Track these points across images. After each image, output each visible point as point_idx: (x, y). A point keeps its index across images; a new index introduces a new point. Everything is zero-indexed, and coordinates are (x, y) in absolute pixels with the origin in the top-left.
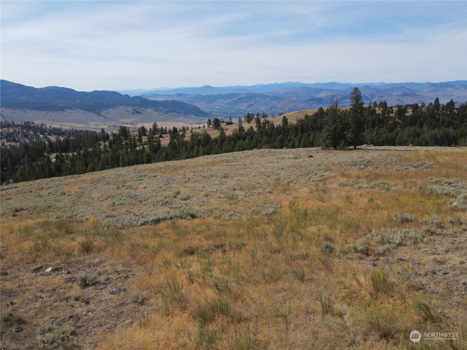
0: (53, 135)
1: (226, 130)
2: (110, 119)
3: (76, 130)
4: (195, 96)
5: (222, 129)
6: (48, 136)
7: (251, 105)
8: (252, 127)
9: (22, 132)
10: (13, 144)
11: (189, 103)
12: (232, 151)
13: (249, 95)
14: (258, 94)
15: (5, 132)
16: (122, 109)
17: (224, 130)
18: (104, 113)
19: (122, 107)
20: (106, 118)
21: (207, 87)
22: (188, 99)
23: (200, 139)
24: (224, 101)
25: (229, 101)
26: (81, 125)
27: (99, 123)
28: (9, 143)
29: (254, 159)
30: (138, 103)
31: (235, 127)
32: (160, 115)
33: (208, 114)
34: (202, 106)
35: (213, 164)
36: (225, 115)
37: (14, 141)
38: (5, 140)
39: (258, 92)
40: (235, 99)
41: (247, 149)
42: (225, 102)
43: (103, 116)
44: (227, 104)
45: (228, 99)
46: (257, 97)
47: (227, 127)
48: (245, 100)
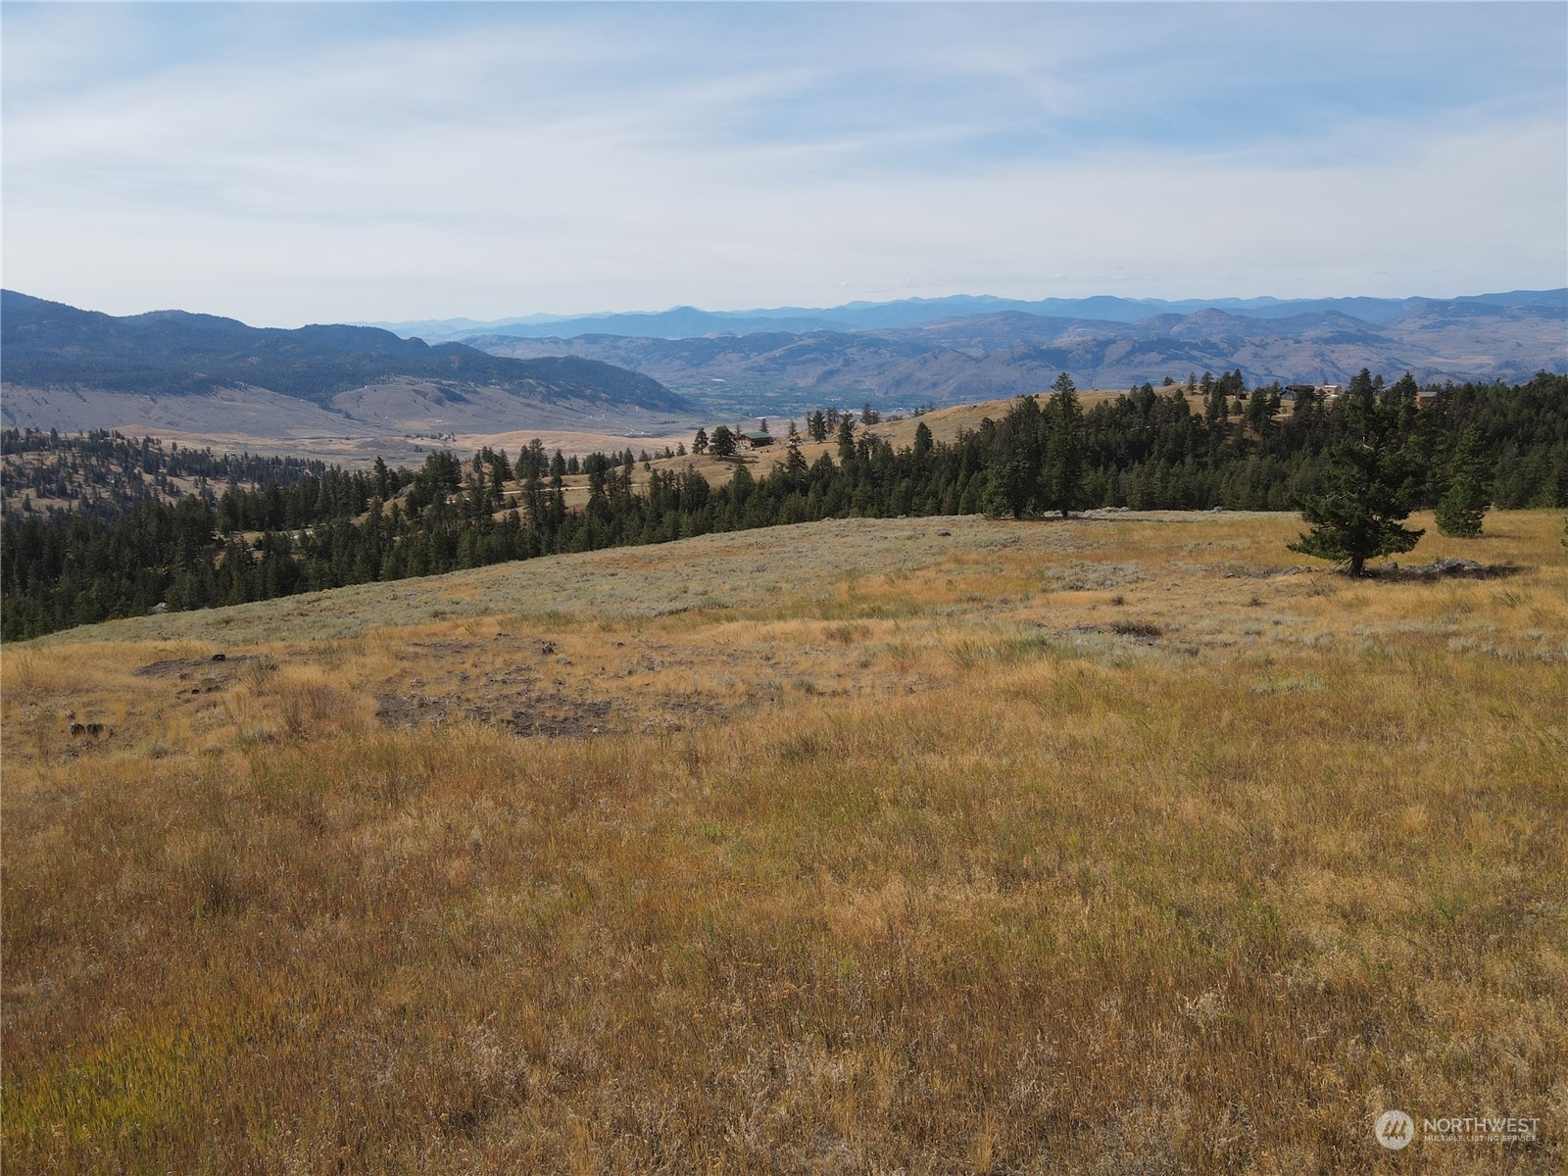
0: (184, 473)
1: (750, 462)
2: (363, 421)
3: (258, 459)
4: (644, 341)
5: (740, 461)
6: (169, 479)
7: (831, 373)
8: (826, 456)
9: (85, 467)
10: (59, 503)
11: (626, 367)
12: (769, 523)
13: (824, 340)
14: (855, 336)
15: (30, 466)
16: (401, 387)
17: (745, 462)
18: (342, 399)
19: (402, 379)
20: (348, 416)
21: (685, 314)
22: (622, 353)
23: (679, 490)
24: (743, 359)
25: (758, 359)
26: (270, 442)
27: (328, 434)
28: (46, 502)
30: (455, 366)
31: (779, 453)
32: (529, 405)
33: (689, 403)
34: (667, 375)
36: (745, 407)
37: (62, 493)
38: (32, 492)
39: (853, 330)
40: (777, 353)
42: (745, 364)
43: (340, 411)
44: (752, 369)
45: (755, 353)
46: (850, 347)
47: (756, 453)
48: (811, 356)
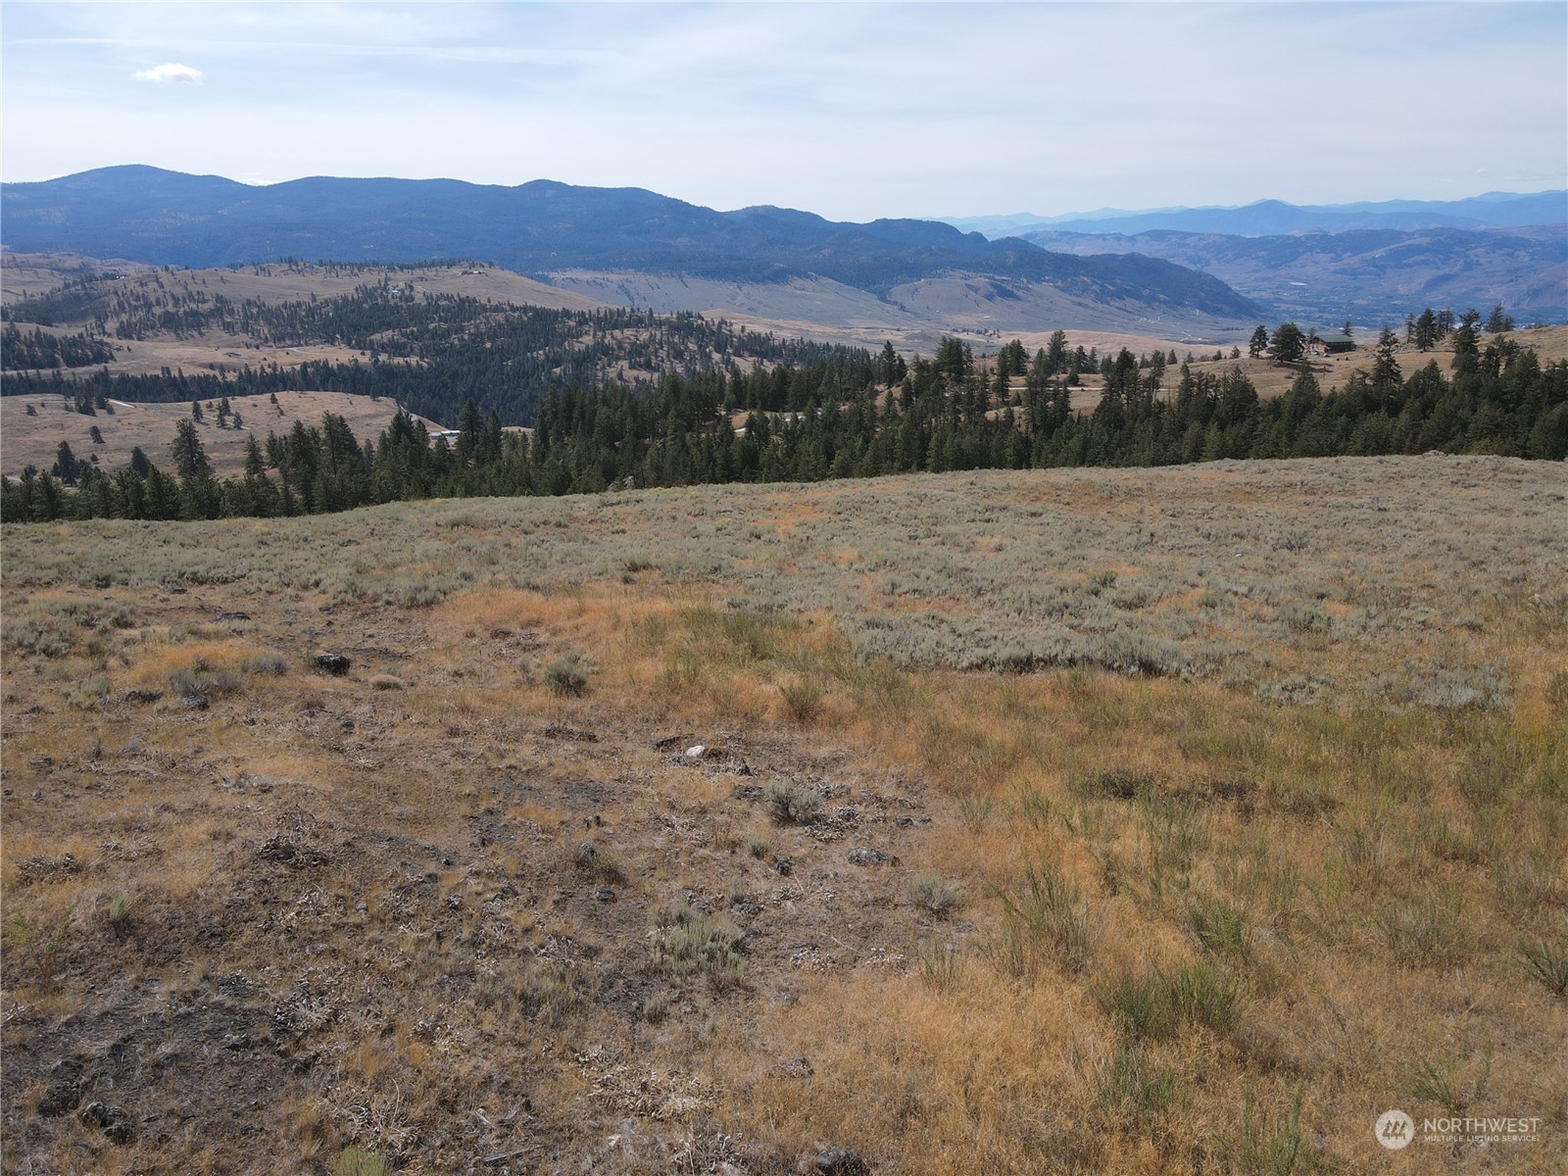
0: (746, 354)
1: (1321, 371)
2: (915, 313)
3: (811, 344)
4: (1216, 238)
5: (1307, 369)
6: (733, 358)
7: (1445, 278)
8: (1433, 366)
9: (669, 343)
10: (644, 375)
11: (1192, 267)
12: (1333, 451)
13: (1442, 238)
14: (1484, 234)
15: (628, 341)
16: (955, 281)
17: (1314, 370)
18: (899, 292)
19: (958, 273)
20: (902, 308)
21: (1270, 208)
22: (1190, 251)
23: (1216, 398)
24: (1333, 260)
25: (1351, 261)
26: (827, 329)
27: (882, 325)
28: (635, 373)
29: (1424, 491)
30: (1010, 261)
31: (1363, 361)
32: (1079, 304)
34: (1235, 277)
35: (1251, 492)
36: (1326, 315)
37: (648, 366)
38: (625, 364)
39: (1483, 227)
40: (1378, 253)
41: (1399, 451)
42: (1333, 266)
43: (896, 303)
44: (1343, 272)
45: (1349, 254)
46: (1475, 248)
47: (1329, 360)
48: (1422, 258)
